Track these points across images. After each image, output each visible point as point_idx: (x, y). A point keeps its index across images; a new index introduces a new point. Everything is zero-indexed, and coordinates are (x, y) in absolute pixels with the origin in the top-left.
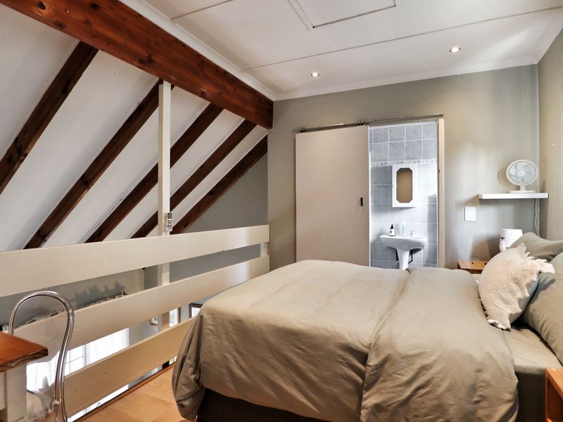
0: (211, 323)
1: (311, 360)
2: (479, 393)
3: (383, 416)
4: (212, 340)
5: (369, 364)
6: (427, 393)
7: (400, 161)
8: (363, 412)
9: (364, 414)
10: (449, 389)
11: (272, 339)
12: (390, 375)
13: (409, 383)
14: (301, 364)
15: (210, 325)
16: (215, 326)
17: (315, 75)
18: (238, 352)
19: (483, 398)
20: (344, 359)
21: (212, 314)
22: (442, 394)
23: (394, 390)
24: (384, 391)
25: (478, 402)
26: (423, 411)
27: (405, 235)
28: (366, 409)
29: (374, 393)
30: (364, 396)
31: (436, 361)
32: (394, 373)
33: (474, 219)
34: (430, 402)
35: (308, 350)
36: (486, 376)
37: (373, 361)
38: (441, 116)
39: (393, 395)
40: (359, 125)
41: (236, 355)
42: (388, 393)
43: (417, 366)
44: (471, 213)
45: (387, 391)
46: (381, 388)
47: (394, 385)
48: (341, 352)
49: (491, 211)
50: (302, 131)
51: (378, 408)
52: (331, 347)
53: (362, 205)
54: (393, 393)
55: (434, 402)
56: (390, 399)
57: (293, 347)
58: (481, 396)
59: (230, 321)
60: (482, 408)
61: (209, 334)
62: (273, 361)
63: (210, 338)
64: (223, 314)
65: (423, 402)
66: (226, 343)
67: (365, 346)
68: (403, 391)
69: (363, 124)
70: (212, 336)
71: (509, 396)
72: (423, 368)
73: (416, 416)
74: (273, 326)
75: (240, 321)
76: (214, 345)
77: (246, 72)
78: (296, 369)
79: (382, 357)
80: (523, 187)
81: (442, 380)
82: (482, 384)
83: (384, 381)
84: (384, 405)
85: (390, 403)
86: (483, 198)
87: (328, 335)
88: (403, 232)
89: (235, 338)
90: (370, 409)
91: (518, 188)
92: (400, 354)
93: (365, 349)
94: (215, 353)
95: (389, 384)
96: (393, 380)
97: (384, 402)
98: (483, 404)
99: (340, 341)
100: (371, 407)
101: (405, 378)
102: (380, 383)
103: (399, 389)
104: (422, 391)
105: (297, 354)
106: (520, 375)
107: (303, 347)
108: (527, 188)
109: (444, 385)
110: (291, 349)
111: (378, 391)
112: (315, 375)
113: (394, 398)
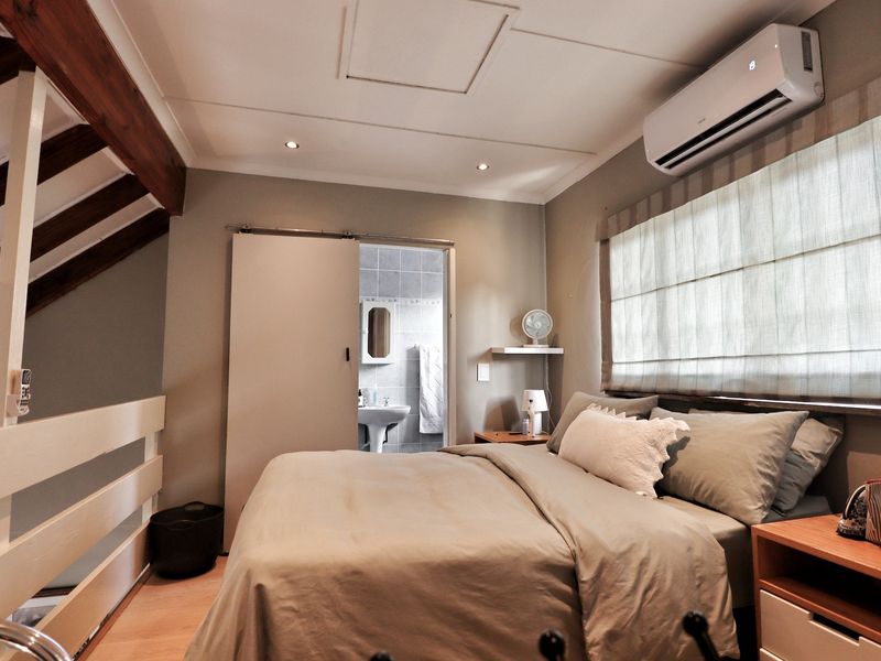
0: (289, 593)
1: (498, 603)
2: (698, 575)
3: (619, 645)
4: (300, 628)
5: (584, 579)
6: (655, 595)
7: (370, 298)
8: (593, 651)
9: (596, 654)
10: (674, 581)
11: (427, 588)
12: (613, 586)
13: (635, 588)
14: (484, 615)
15: (289, 598)
16: (297, 598)
17: (292, 145)
18: (361, 633)
19: (702, 579)
20: (544, 584)
21: (284, 576)
22: (671, 589)
23: (622, 605)
24: (612, 611)
25: (699, 586)
26: (658, 619)
27: (377, 404)
28: (597, 644)
29: (598, 619)
30: (586, 628)
31: (649, 551)
32: (617, 581)
33: (488, 379)
34: (662, 605)
35: (492, 588)
36: (697, 553)
37: (586, 575)
38: (452, 244)
39: (625, 611)
40: (345, 237)
41: (358, 640)
42: (618, 610)
43: (635, 564)
44: (485, 371)
45: (616, 608)
46: (606, 608)
47: (621, 597)
48: (539, 576)
49: (504, 369)
50: (244, 231)
51: (612, 636)
52: (525, 572)
53: (348, 359)
54: (623, 608)
55: (666, 603)
56: (622, 619)
57: (464, 592)
58: (700, 578)
59: (336, 579)
60: (705, 591)
61: (288, 619)
62: (434, 626)
63: (292, 626)
64: (313, 569)
65: (655, 607)
66: (335, 625)
67: (568, 557)
68: (632, 602)
69: (350, 237)
70: (297, 621)
71: (722, 569)
72: (644, 563)
73: (652, 629)
74: (426, 565)
75: (356, 572)
76: (307, 639)
77: (170, 103)
78: (477, 627)
79: (596, 564)
80: (535, 341)
81: (665, 570)
82: (697, 564)
83: (607, 597)
84: (618, 629)
85: (624, 623)
86: (506, 352)
87: (516, 555)
88: (375, 400)
89: (353, 608)
90: (602, 643)
91: (530, 342)
92: (614, 554)
93: (569, 562)
94: (313, 653)
95: (613, 599)
96: (618, 590)
97: (617, 625)
98: (704, 586)
99: (534, 559)
100: (603, 640)
101: (629, 584)
102: (602, 602)
103: (627, 601)
104: (651, 593)
105: (475, 600)
106: (722, 542)
107: (482, 586)
108: (541, 342)
109: (669, 576)
110: (463, 595)
111: (603, 614)
112: (509, 624)
113: (626, 614)
